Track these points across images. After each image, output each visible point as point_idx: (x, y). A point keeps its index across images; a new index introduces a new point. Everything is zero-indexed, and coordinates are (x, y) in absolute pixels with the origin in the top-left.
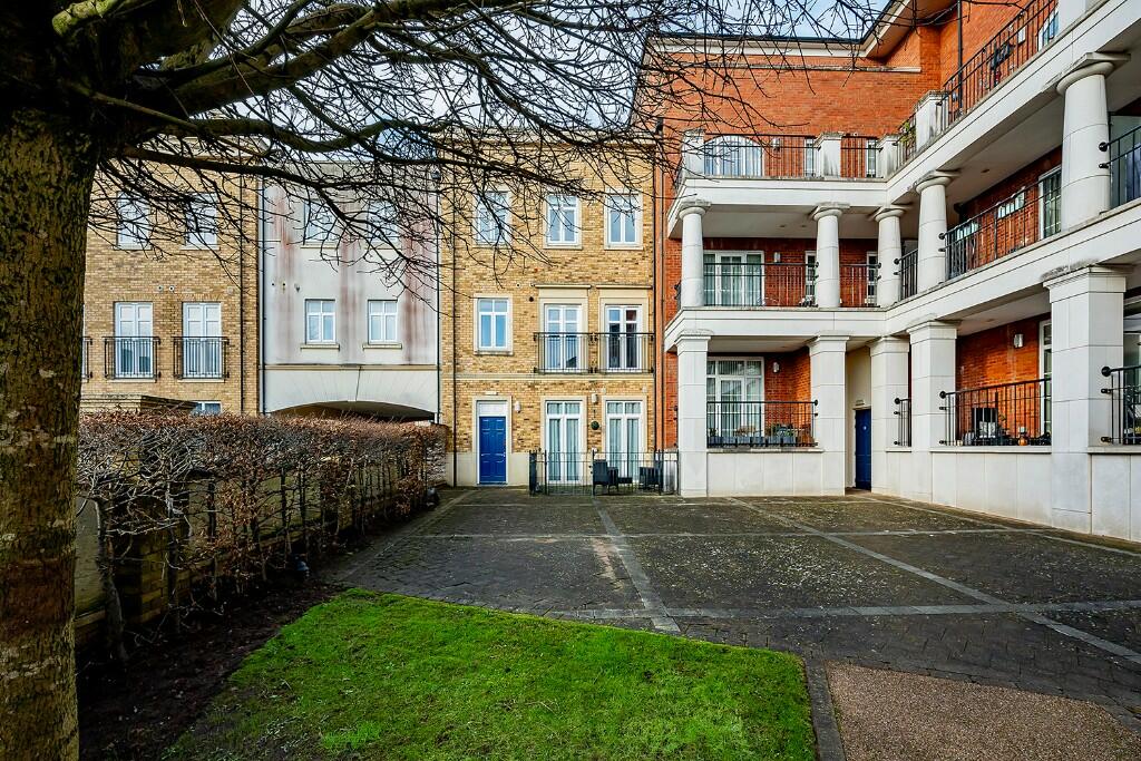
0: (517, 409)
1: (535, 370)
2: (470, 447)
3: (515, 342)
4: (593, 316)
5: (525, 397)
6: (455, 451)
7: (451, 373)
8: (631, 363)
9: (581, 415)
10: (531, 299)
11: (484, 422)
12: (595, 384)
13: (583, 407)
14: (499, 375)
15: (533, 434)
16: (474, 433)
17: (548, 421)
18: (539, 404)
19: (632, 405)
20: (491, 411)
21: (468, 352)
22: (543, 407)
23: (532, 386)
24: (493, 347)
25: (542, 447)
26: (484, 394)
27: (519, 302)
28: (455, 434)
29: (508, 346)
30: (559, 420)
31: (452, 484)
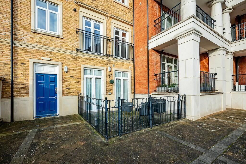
0: (65, 70)
1: (77, 50)
2: (27, 93)
3: (64, 31)
4: (108, 30)
5: (70, 64)
6: (12, 97)
7: (9, 40)
8: (124, 55)
9: (103, 77)
10: (75, 10)
11: (39, 77)
12: (109, 62)
13: (104, 72)
14: (52, 48)
15: (76, 85)
16: (31, 83)
17: (85, 79)
18: (80, 69)
19: (125, 73)
20: (45, 70)
21: (25, 29)
22: (82, 70)
23: (75, 58)
24: (47, 30)
25: (82, 92)
26: (40, 59)
27: (67, 9)
28: (12, 84)
29: (59, 31)
30: (91, 78)
31: (9, 120)
